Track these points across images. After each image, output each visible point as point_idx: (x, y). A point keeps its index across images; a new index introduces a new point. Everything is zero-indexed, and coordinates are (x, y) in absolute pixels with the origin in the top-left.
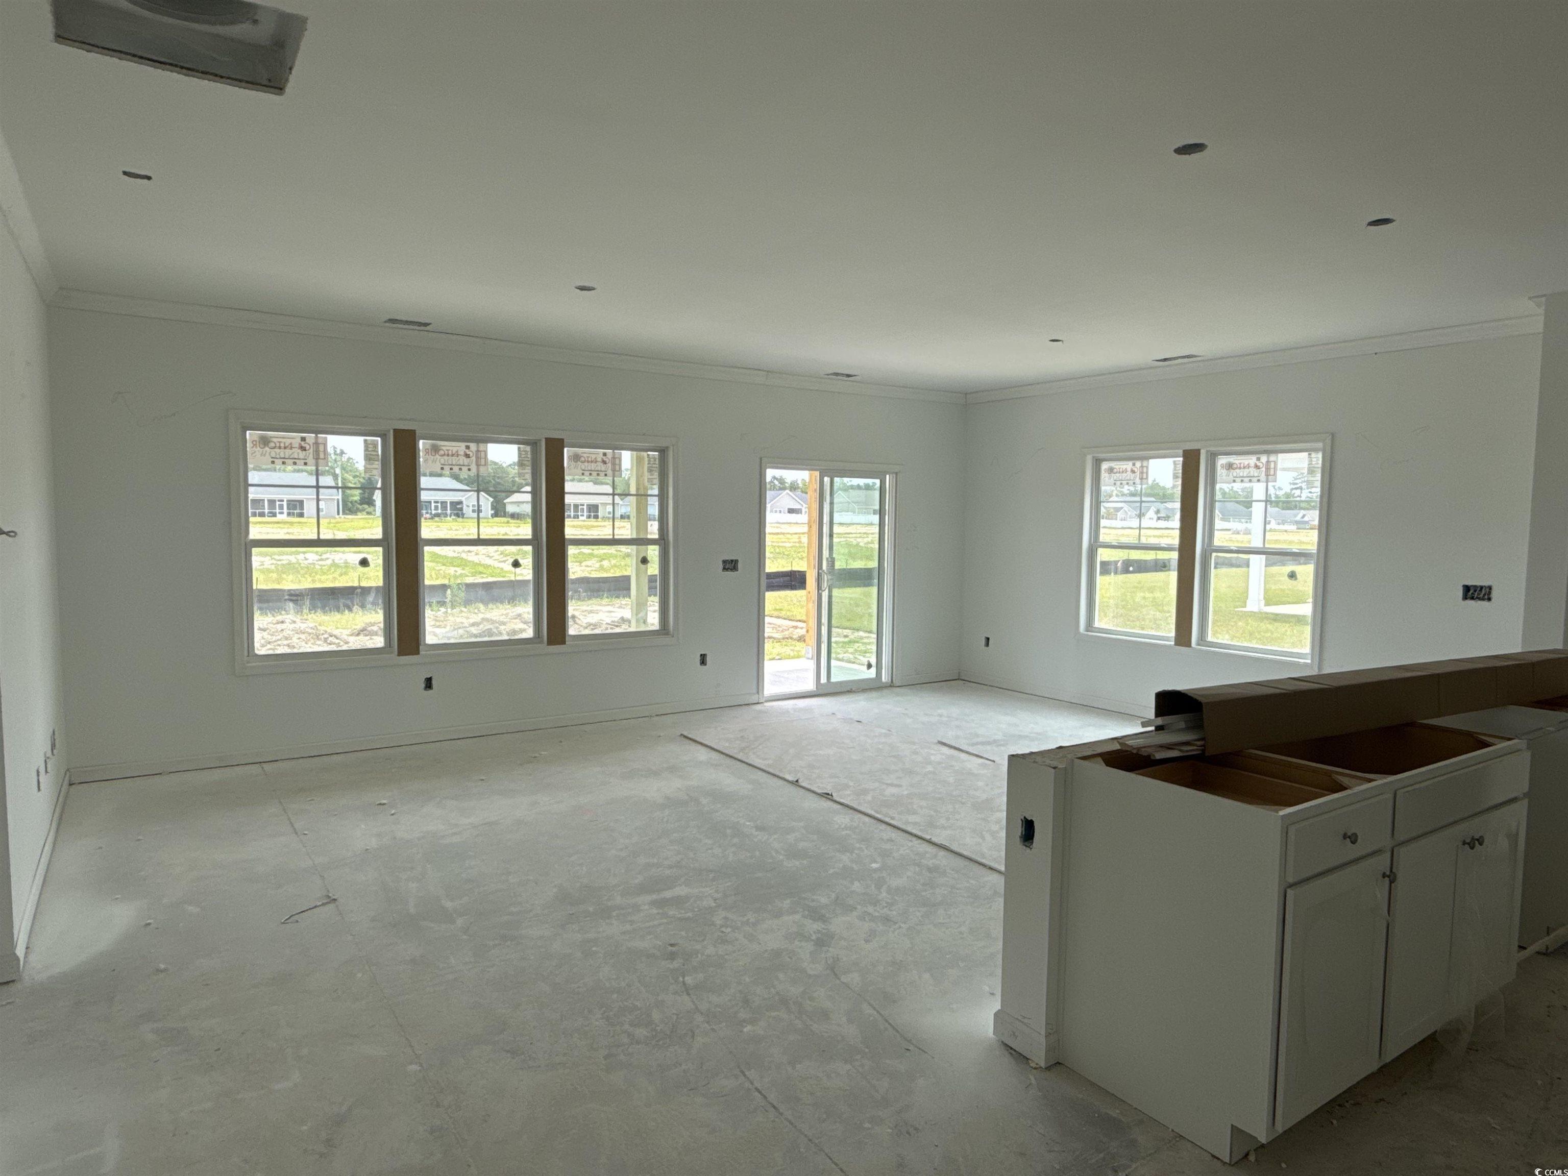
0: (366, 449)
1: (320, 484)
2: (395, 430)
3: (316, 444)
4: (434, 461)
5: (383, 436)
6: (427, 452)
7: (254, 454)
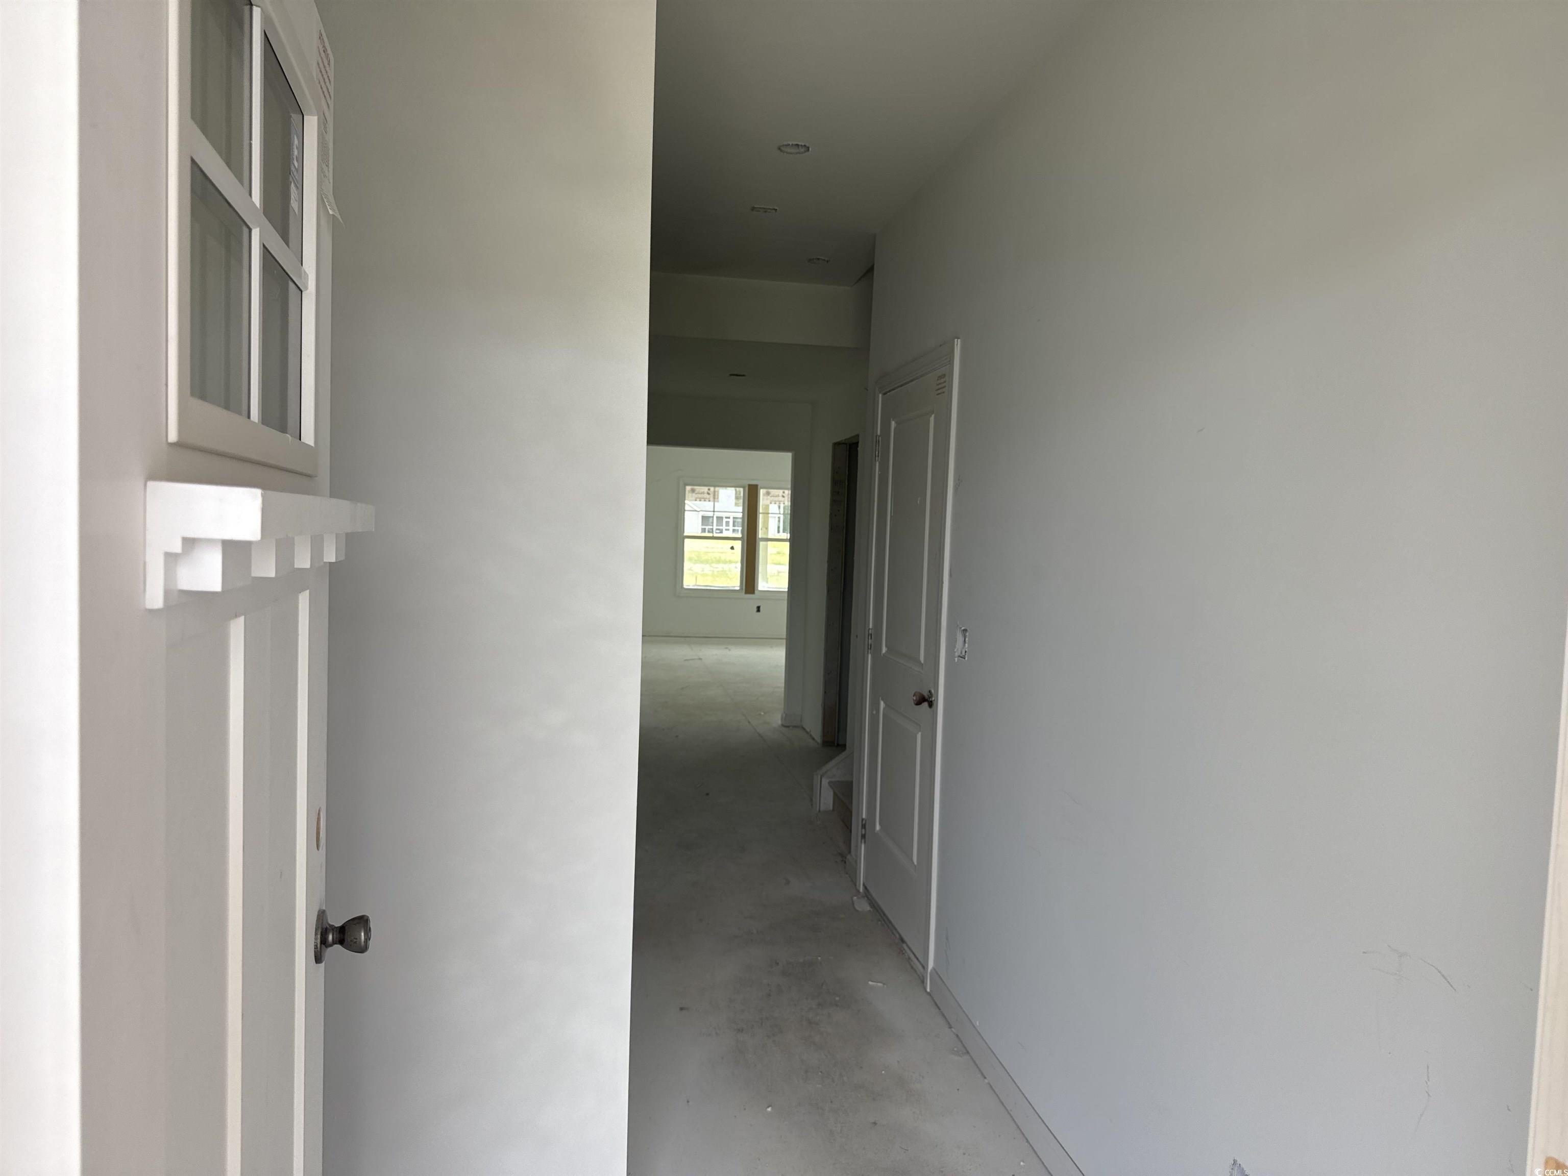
0: (736, 494)
1: (712, 510)
2: (749, 485)
3: (715, 492)
4: (767, 499)
5: (744, 487)
6: (764, 495)
7: (688, 495)
